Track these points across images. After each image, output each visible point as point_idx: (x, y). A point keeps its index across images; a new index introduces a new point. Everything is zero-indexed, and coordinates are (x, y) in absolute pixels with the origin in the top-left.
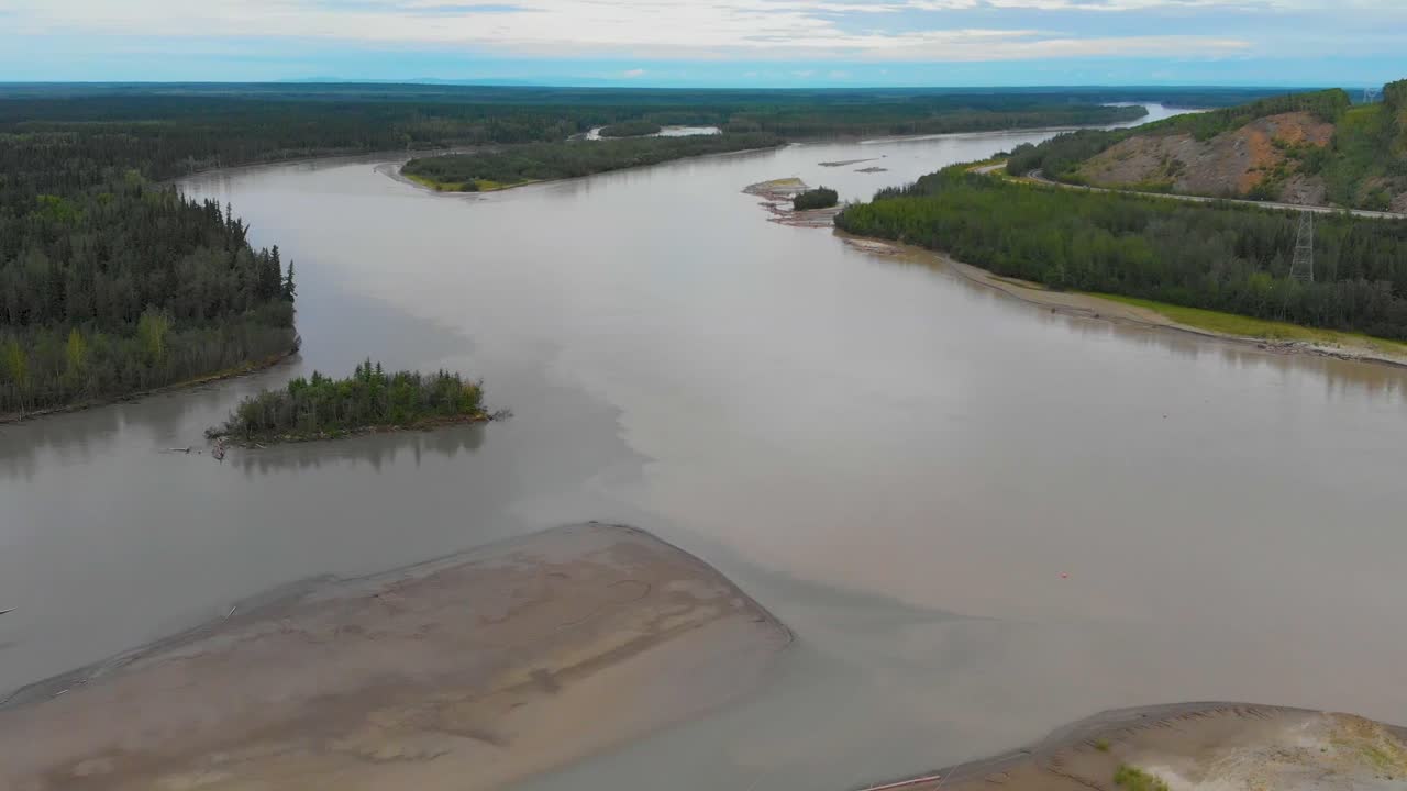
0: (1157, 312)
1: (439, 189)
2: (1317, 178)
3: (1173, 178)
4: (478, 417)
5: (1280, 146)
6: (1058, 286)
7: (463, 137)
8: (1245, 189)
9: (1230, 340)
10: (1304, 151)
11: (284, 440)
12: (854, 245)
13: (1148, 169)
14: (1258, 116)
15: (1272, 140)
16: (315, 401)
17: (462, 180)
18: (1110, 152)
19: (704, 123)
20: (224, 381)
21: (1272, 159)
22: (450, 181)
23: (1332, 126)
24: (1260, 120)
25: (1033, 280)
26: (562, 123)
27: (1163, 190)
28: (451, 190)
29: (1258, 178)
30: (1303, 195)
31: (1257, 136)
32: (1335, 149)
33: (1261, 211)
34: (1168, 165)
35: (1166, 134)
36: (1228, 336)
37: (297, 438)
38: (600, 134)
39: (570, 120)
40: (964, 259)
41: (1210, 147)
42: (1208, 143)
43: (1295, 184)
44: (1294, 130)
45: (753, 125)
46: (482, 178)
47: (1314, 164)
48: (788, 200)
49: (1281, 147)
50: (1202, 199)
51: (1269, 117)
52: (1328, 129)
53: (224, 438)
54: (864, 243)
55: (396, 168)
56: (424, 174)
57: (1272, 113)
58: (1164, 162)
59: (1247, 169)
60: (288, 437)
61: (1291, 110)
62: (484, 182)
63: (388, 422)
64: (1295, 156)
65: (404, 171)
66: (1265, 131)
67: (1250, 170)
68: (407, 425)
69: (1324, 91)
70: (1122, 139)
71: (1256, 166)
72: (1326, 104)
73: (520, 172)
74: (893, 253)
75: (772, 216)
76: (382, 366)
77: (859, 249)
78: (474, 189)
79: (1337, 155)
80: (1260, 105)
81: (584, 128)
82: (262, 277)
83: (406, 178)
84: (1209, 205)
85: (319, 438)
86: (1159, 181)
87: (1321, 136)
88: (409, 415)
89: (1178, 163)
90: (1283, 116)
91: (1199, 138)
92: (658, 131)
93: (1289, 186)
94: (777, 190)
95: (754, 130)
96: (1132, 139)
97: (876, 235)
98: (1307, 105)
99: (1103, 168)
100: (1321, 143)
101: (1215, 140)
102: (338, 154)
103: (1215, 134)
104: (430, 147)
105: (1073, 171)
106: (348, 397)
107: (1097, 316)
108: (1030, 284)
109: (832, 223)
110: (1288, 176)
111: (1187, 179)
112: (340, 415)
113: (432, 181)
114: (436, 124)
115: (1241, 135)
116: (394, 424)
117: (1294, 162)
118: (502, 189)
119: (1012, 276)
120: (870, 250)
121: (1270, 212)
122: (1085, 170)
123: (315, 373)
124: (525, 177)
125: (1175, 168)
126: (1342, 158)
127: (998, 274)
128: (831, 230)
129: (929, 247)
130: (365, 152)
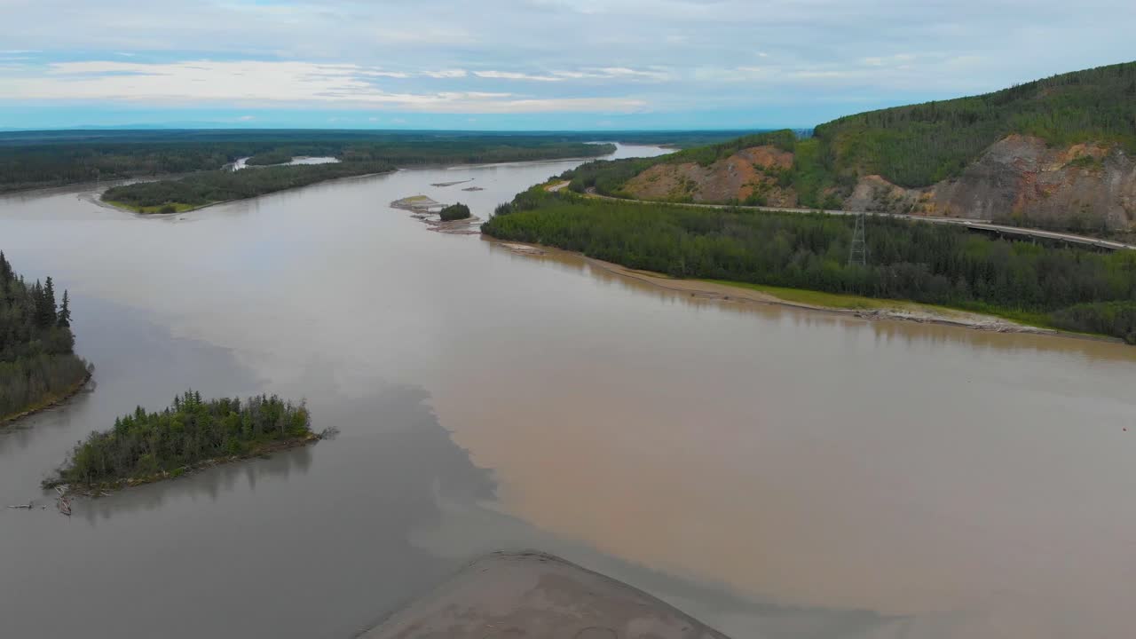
0: (762, 292)
1: (142, 212)
2: (789, 189)
3: (691, 192)
4: (309, 437)
5: (759, 168)
6: (679, 275)
7: (139, 170)
8: (743, 199)
9: (831, 311)
10: (777, 172)
11: (128, 484)
12: (510, 249)
13: (672, 187)
14: (740, 148)
15: (754, 164)
16: (152, 441)
17: (159, 204)
18: (643, 176)
19: (322, 155)
20: (33, 417)
21: (758, 178)
22: (149, 205)
23: (791, 154)
24: (743, 152)
25: (659, 271)
26: (216, 156)
27: (686, 201)
28: (153, 213)
29: (749, 191)
30: (783, 201)
31: (743, 163)
32: (798, 169)
33: (763, 213)
34: (685, 184)
35: (680, 163)
36: (828, 308)
37: (140, 480)
38: (246, 163)
39: (221, 154)
40: (598, 257)
41: (711, 171)
42: (710, 168)
43: (774, 194)
44: (767, 157)
45: (365, 155)
46: (174, 201)
47: (786, 181)
48: (434, 213)
49: (761, 169)
50: (721, 207)
51: (749, 149)
52: (789, 156)
53: (64, 488)
54: (516, 246)
55: (97, 196)
56: (123, 200)
57: (750, 146)
58: (682, 182)
59: (740, 185)
60: (130, 480)
61: (762, 144)
62: (176, 204)
63: (226, 453)
64: (772, 175)
65: (105, 198)
66: (746, 158)
67: (744, 185)
68: (244, 455)
69: (780, 131)
70: (649, 167)
71: (747, 182)
72: (783, 140)
73: (203, 195)
74: (542, 253)
75: (429, 226)
76: (201, 394)
77: (515, 252)
78: (172, 211)
79: (800, 173)
80: (740, 141)
81: (232, 159)
82: (38, 306)
83: (108, 204)
84: (726, 211)
85: (162, 478)
86: (682, 194)
87: (786, 161)
88: (246, 445)
89: (693, 182)
90: (757, 148)
91: (702, 165)
92: (290, 160)
93: (773, 195)
94: (417, 205)
95: (367, 159)
96: (657, 166)
97: (520, 240)
98: (772, 140)
99: (641, 187)
100: (787, 166)
101: (714, 166)
102: (42, 187)
103: (713, 162)
104: (116, 178)
105: (620, 189)
106: (182, 431)
107: (726, 298)
108: (659, 275)
109: (479, 230)
110: (770, 188)
111: (701, 193)
112: (179, 452)
113: (134, 206)
114: (114, 160)
115: (731, 162)
116: (233, 454)
117: (771, 179)
118: (193, 210)
119: (642, 269)
120: (523, 251)
121: (768, 213)
122: (629, 188)
123: (138, 409)
124: (210, 199)
125: (691, 185)
126: (803, 176)
127: (630, 268)
128: (479, 236)
129: (564, 247)
130: (63, 184)
